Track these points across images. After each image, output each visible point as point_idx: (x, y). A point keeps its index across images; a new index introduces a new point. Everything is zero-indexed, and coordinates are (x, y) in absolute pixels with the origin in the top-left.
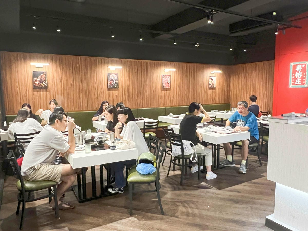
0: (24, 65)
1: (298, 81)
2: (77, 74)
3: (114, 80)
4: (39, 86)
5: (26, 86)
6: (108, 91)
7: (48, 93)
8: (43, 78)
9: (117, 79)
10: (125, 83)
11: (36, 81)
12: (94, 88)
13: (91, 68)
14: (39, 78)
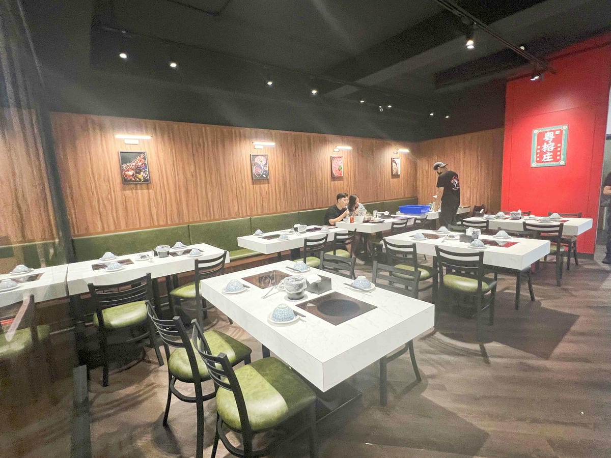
0: (101, 140)
1: (547, 157)
2: (200, 156)
3: (262, 166)
4: (133, 179)
5: (109, 180)
6: (253, 184)
7: (151, 191)
8: (140, 164)
9: (266, 164)
10: (278, 170)
11: (128, 171)
12: (230, 180)
13: (224, 146)
14: (133, 164)
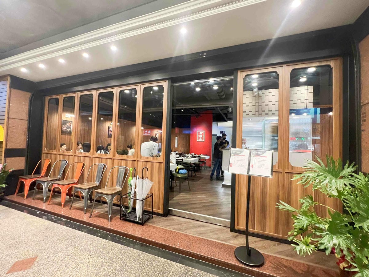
1: (200, 139)
4: (65, 131)
7: (71, 137)
11: (64, 127)
14: (67, 125)
